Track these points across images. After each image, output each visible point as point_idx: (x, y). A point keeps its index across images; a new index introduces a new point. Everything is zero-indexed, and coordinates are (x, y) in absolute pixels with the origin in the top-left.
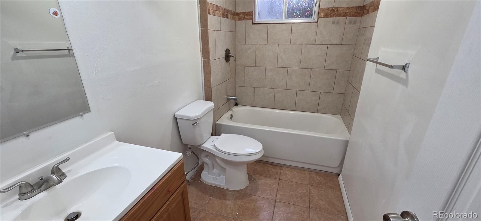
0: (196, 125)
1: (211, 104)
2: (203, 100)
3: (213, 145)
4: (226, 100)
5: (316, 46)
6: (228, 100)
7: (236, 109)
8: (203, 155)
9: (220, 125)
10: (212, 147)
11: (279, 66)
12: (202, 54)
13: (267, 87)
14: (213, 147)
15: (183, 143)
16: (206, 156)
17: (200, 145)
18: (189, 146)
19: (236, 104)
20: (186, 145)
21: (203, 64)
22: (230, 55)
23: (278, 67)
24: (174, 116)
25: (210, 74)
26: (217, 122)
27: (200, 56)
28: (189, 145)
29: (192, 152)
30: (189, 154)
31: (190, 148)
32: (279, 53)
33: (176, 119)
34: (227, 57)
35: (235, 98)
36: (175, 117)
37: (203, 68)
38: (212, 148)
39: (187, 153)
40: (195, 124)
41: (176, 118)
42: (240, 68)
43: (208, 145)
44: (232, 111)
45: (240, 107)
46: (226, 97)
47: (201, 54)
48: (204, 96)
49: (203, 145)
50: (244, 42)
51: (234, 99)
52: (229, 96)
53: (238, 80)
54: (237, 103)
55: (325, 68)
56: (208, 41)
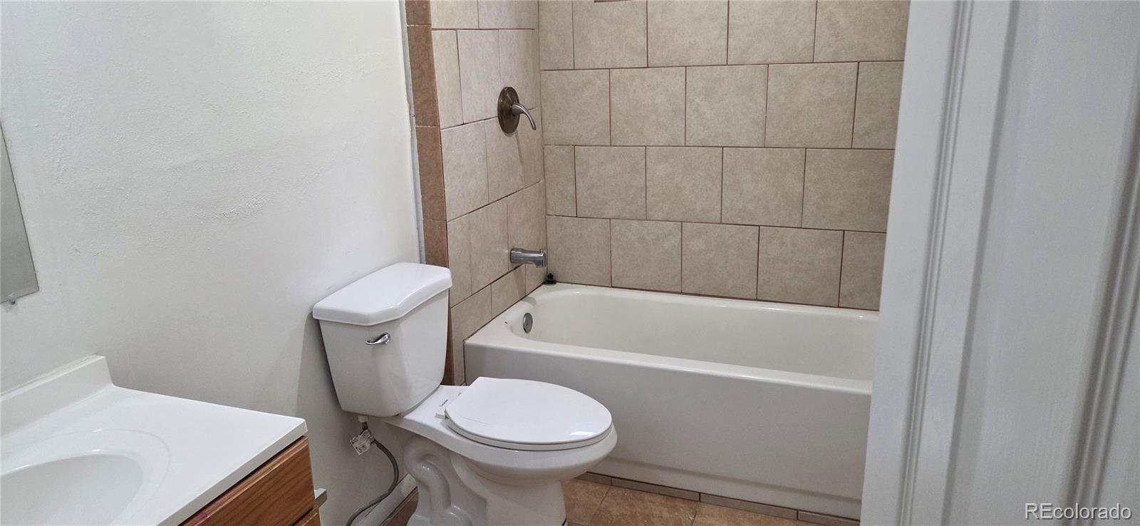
0: (384, 343)
1: (441, 276)
2: (421, 263)
3: (444, 414)
4: (505, 265)
5: (815, 69)
6: (516, 262)
7: (546, 295)
8: (413, 451)
9: (481, 350)
10: (440, 420)
11: (692, 143)
12: (413, 109)
13: (656, 217)
14: (441, 424)
15: (340, 407)
16: (424, 458)
17: (399, 416)
18: (362, 420)
19: (550, 280)
20: (350, 417)
21: (416, 141)
22: (516, 107)
23: (687, 144)
24: (311, 314)
25: (440, 174)
26: (469, 342)
27: (408, 114)
28: (363, 415)
29: (374, 441)
30: (364, 446)
31: (365, 427)
32: (690, 96)
33: (316, 325)
34: (508, 115)
35: (539, 255)
36: (315, 317)
37: (417, 156)
38: (437, 425)
39: (356, 445)
40: (379, 341)
41: (318, 320)
42: (560, 151)
43: (426, 416)
44: (533, 302)
45: (561, 289)
46: (507, 251)
47: (410, 108)
48: (423, 250)
49: (409, 417)
50: (569, 65)
51: (534, 261)
52: (518, 250)
53: (553, 194)
54: (550, 276)
55: (854, 146)
56: (431, 66)
